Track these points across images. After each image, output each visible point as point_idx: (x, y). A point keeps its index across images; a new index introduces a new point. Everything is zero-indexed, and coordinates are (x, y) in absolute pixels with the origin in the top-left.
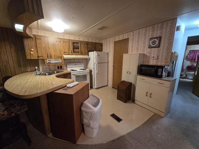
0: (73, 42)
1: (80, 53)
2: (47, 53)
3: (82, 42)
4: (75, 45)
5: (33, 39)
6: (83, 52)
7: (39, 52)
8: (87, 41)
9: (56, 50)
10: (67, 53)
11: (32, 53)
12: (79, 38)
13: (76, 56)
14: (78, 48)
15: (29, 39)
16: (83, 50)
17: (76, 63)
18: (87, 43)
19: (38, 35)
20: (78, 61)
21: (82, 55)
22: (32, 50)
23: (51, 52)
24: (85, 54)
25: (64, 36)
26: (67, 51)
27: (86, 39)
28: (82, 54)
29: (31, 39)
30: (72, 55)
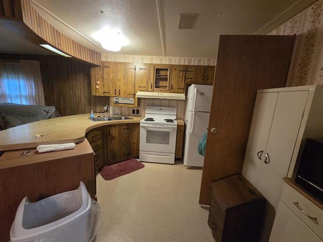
0: (157, 69)
1: (168, 88)
2: (114, 88)
3: (174, 68)
4: (163, 73)
5: (100, 68)
6: (175, 86)
7: (105, 85)
8: (186, 64)
9: (127, 83)
10: (143, 89)
11: (97, 87)
12: (171, 60)
13: (160, 93)
14: (166, 80)
15: (96, 68)
16: (174, 82)
17: (161, 108)
18: (186, 69)
19: (108, 62)
20: (167, 104)
21: (171, 92)
22: (98, 82)
23: (120, 86)
24: (179, 91)
25: (143, 59)
26: (144, 84)
27: (184, 60)
28: (171, 90)
29: (99, 67)
30: (153, 91)
